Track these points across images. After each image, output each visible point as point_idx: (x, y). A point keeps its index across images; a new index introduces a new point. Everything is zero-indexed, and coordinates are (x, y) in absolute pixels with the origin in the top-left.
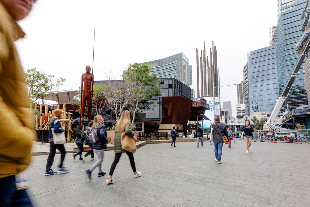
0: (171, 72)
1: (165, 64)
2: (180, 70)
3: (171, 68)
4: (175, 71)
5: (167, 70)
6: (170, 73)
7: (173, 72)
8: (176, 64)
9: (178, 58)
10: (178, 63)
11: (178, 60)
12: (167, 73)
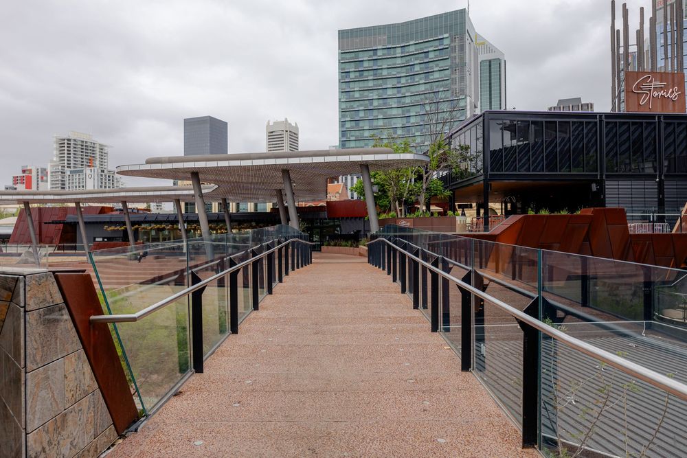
0: (431, 64)
1: (413, 40)
2: (457, 60)
3: (431, 55)
4: (441, 64)
5: (416, 59)
6: (427, 68)
7: (437, 66)
8: (446, 42)
9: (451, 26)
10: (453, 39)
11: (451, 30)
12: (417, 68)
